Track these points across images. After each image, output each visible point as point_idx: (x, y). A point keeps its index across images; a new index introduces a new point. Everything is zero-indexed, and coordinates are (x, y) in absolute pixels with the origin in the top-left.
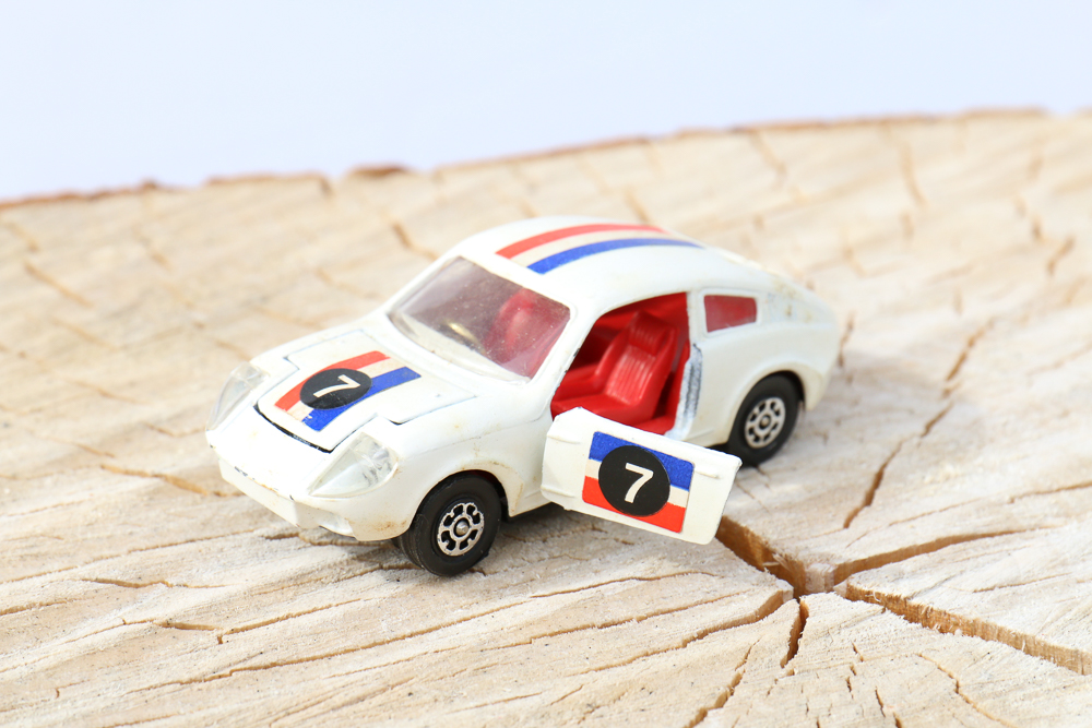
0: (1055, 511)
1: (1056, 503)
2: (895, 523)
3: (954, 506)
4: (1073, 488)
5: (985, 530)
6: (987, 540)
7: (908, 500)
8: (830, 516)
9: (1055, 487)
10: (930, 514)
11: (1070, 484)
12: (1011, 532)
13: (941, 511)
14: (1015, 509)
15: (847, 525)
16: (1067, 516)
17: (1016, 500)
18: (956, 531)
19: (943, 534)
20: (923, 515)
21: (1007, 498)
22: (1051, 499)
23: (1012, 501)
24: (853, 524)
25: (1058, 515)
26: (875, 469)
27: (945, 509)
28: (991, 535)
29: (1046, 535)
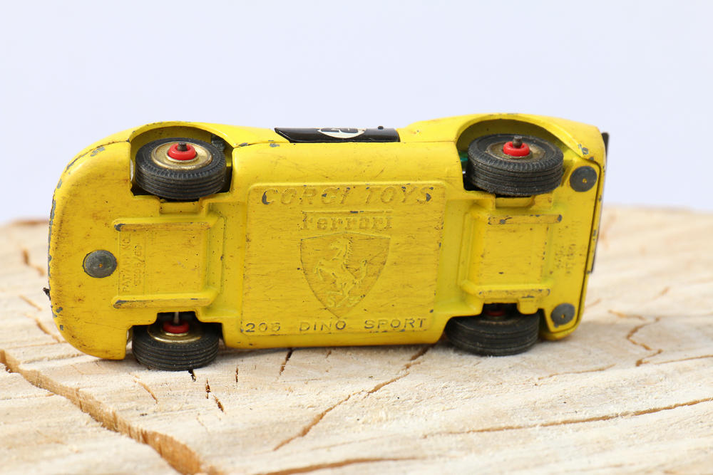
0: (460, 446)
1: (463, 440)
2: (317, 448)
3: (372, 439)
4: (482, 431)
5: (392, 456)
6: (391, 463)
7: (337, 434)
8: (265, 442)
9: (467, 430)
10: (349, 443)
11: (480, 428)
12: (414, 458)
13: (360, 441)
14: (424, 443)
15: (277, 448)
16: (470, 450)
17: (428, 437)
18: (365, 455)
19: (352, 456)
20: (344, 443)
21: (421, 435)
22: (459, 438)
23: (425, 437)
24: (281, 449)
25: (461, 449)
26: (320, 411)
27: (365, 441)
28: (395, 460)
29: (445, 462)
